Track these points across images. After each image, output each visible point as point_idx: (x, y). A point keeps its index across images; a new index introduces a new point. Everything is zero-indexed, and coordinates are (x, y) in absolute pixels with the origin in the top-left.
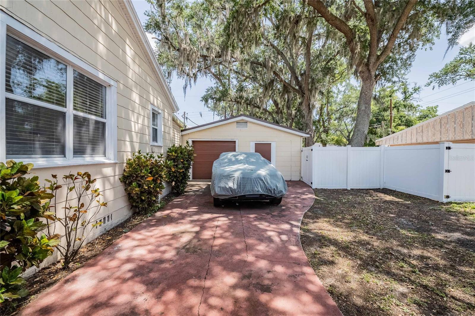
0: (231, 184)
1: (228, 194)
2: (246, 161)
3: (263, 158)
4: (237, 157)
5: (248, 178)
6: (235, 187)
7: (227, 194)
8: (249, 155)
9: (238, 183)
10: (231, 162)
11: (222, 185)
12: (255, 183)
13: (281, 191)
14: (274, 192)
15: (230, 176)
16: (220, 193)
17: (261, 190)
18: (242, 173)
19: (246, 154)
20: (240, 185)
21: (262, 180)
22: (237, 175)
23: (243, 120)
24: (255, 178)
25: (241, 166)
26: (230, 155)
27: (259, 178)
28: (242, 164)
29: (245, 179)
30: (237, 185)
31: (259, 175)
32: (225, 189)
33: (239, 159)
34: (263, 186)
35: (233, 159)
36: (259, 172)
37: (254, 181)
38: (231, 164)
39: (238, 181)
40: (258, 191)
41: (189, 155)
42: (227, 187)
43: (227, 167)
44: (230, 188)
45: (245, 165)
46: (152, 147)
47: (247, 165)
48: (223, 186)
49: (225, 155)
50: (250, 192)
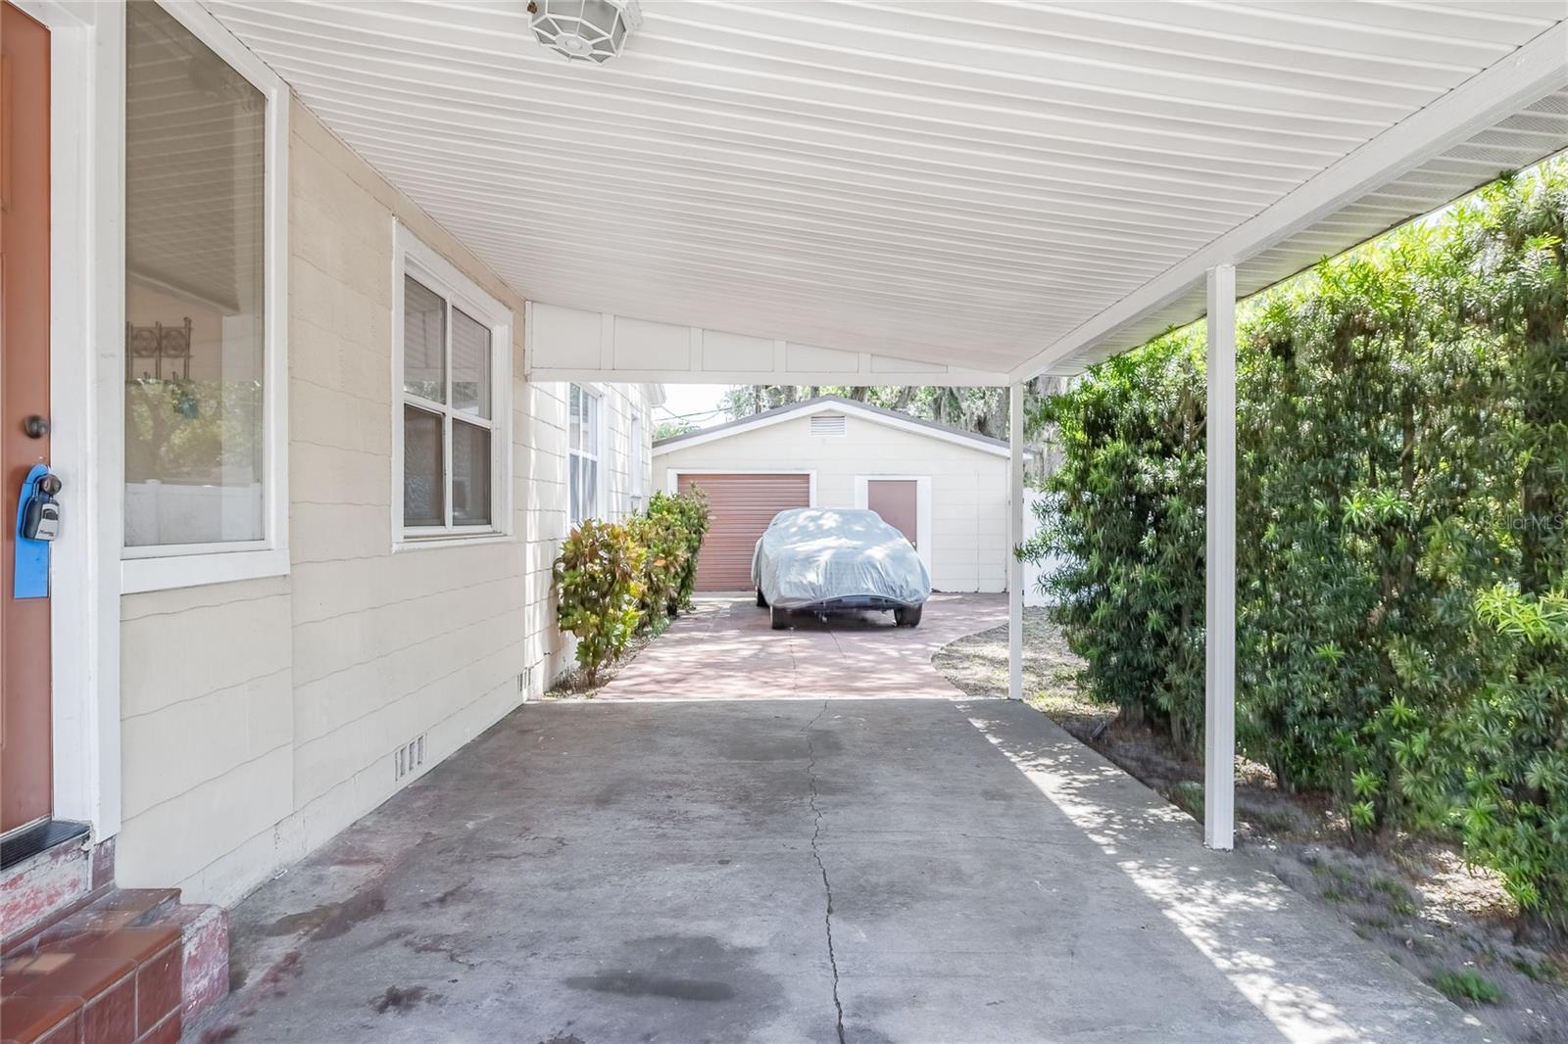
0: (812, 577)
1: (805, 595)
2: (841, 531)
3: (884, 525)
4: (821, 522)
5: (847, 564)
6: (821, 581)
7: (803, 597)
8: (849, 517)
9: (826, 574)
10: (805, 534)
11: (793, 578)
12: (860, 573)
13: (917, 592)
14: (901, 592)
15: (811, 560)
16: (790, 595)
17: (871, 586)
18: (835, 554)
19: (841, 513)
20: (831, 578)
21: (876, 568)
22: (825, 557)
23: (830, 411)
24: (861, 563)
25: (832, 542)
26: (802, 516)
27: (871, 564)
28: (834, 537)
29: (839, 565)
30: (826, 578)
31: (869, 557)
32: (800, 586)
33: (826, 527)
34: (878, 580)
35: (812, 526)
36: (869, 552)
37: (858, 568)
38: (807, 539)
39: (826, 570)
40: (868, 590)
41: (699, 518)
42: (805, 582)
43: (799, 544)
44: (811, 583)
45: (840, 538)
46: (633, 500)
47: (844, 540)
48: (796, 580)
49: (789, 516)
50: (851, 592)
